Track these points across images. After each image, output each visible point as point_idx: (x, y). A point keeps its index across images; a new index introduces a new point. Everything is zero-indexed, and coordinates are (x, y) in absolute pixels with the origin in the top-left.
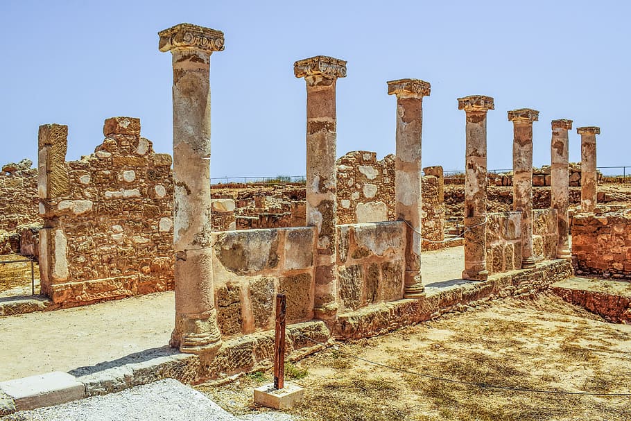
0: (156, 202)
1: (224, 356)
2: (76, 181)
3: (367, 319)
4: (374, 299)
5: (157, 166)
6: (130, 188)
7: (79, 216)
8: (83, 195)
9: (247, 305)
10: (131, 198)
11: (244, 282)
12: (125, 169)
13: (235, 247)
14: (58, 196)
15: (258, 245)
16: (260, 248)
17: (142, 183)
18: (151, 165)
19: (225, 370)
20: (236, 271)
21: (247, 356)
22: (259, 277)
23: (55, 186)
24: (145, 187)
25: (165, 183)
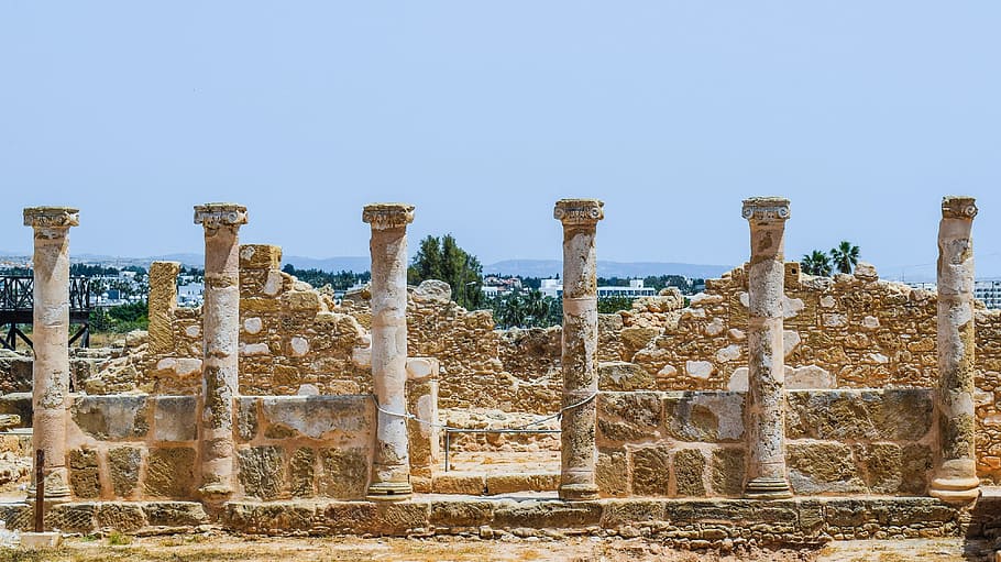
0: (295, 361)
1: (60, 512)
2: (181, 334)
3: (266, 512)
4: (303, 492)
5: (295, 310)
6: (254, 342)
7: (184, 379)
8: (190, 352)
9: (105, 470)
10: (255, 355)
11: (102, 448)
12: (248, 316)
13: (93, 412)
14: (159, 352)
15: (120, 411)
16: (123, 414)
17: (272, 334)
18: (286, 309)
19: (59, 526)
20: (95, 434)
21: (86, 518)
22: (121, 445)
23: (154, 340)
24: (277, 340)
25: (308, 334)
